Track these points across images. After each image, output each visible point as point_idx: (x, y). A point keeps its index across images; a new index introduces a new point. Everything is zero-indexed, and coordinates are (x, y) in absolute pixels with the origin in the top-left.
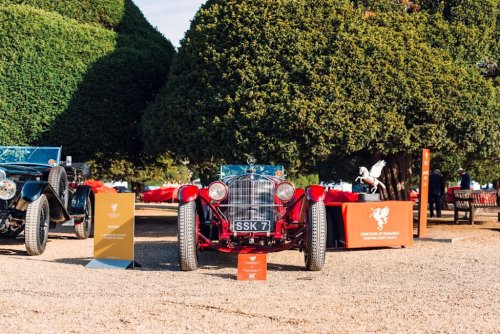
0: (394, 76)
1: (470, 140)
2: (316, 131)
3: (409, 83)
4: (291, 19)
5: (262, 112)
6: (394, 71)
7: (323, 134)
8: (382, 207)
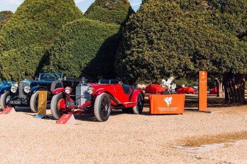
0: (187, 39)
1: (224, 67)
2: (153, 64)
3: (194, 42)
4: (153, 18)
5: (136, 57)
6: (188, 37)
7: (155, 66)
8: (169, 97)
